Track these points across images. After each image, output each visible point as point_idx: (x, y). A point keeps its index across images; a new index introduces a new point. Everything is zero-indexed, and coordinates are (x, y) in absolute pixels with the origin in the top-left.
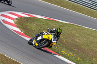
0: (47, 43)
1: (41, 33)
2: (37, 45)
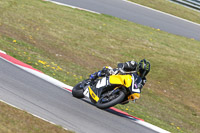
0: (122, 94)
2: (97, 99)
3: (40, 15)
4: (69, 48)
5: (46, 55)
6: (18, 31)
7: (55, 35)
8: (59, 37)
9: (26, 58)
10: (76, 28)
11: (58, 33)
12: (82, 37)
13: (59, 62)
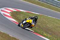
1: (25, 19)
2: (23, 26)
3: (45, 20)
4: (53, 30)
5: (46, 32)
6: (38, 25)
7: (49, 26)
8: (50, 27)
9: (40, 33)
10: (55, 24)
11: (50, 26)
12: (57, 27)
13: (50, 34)
